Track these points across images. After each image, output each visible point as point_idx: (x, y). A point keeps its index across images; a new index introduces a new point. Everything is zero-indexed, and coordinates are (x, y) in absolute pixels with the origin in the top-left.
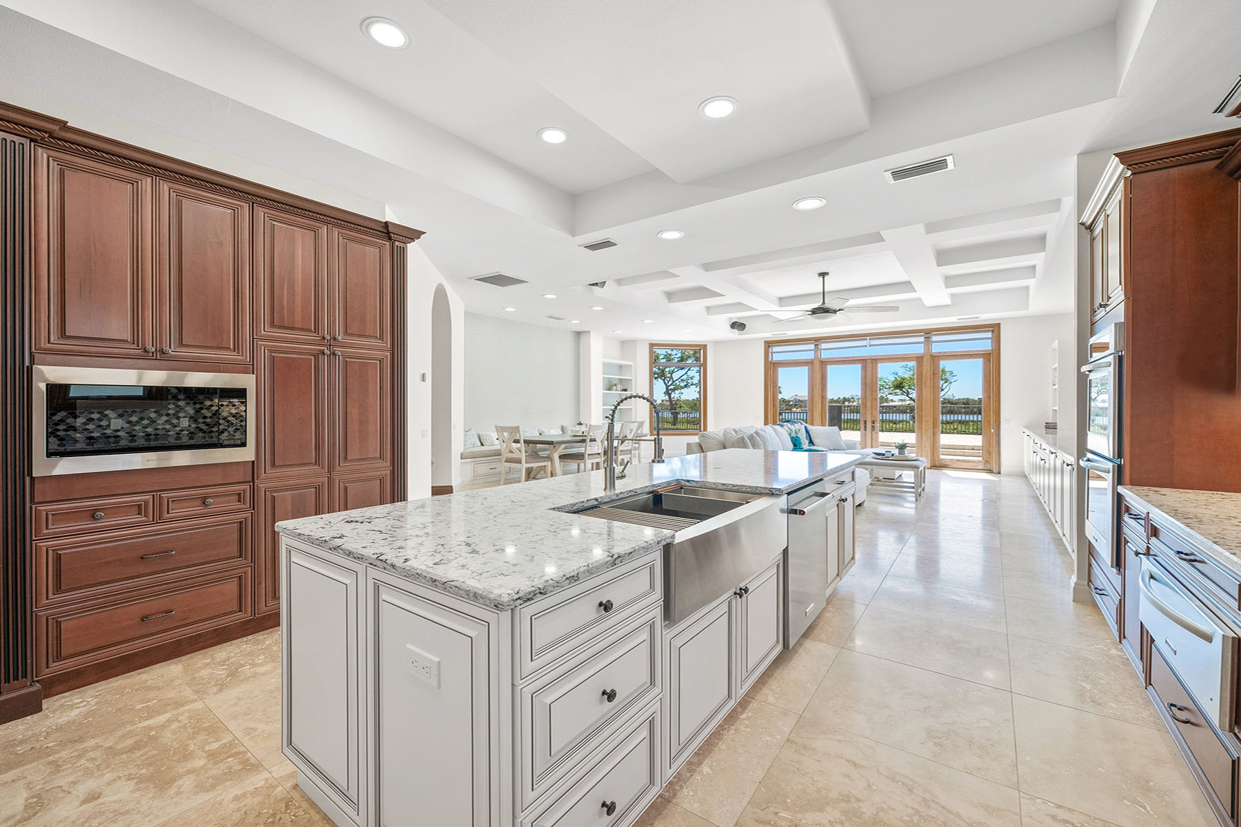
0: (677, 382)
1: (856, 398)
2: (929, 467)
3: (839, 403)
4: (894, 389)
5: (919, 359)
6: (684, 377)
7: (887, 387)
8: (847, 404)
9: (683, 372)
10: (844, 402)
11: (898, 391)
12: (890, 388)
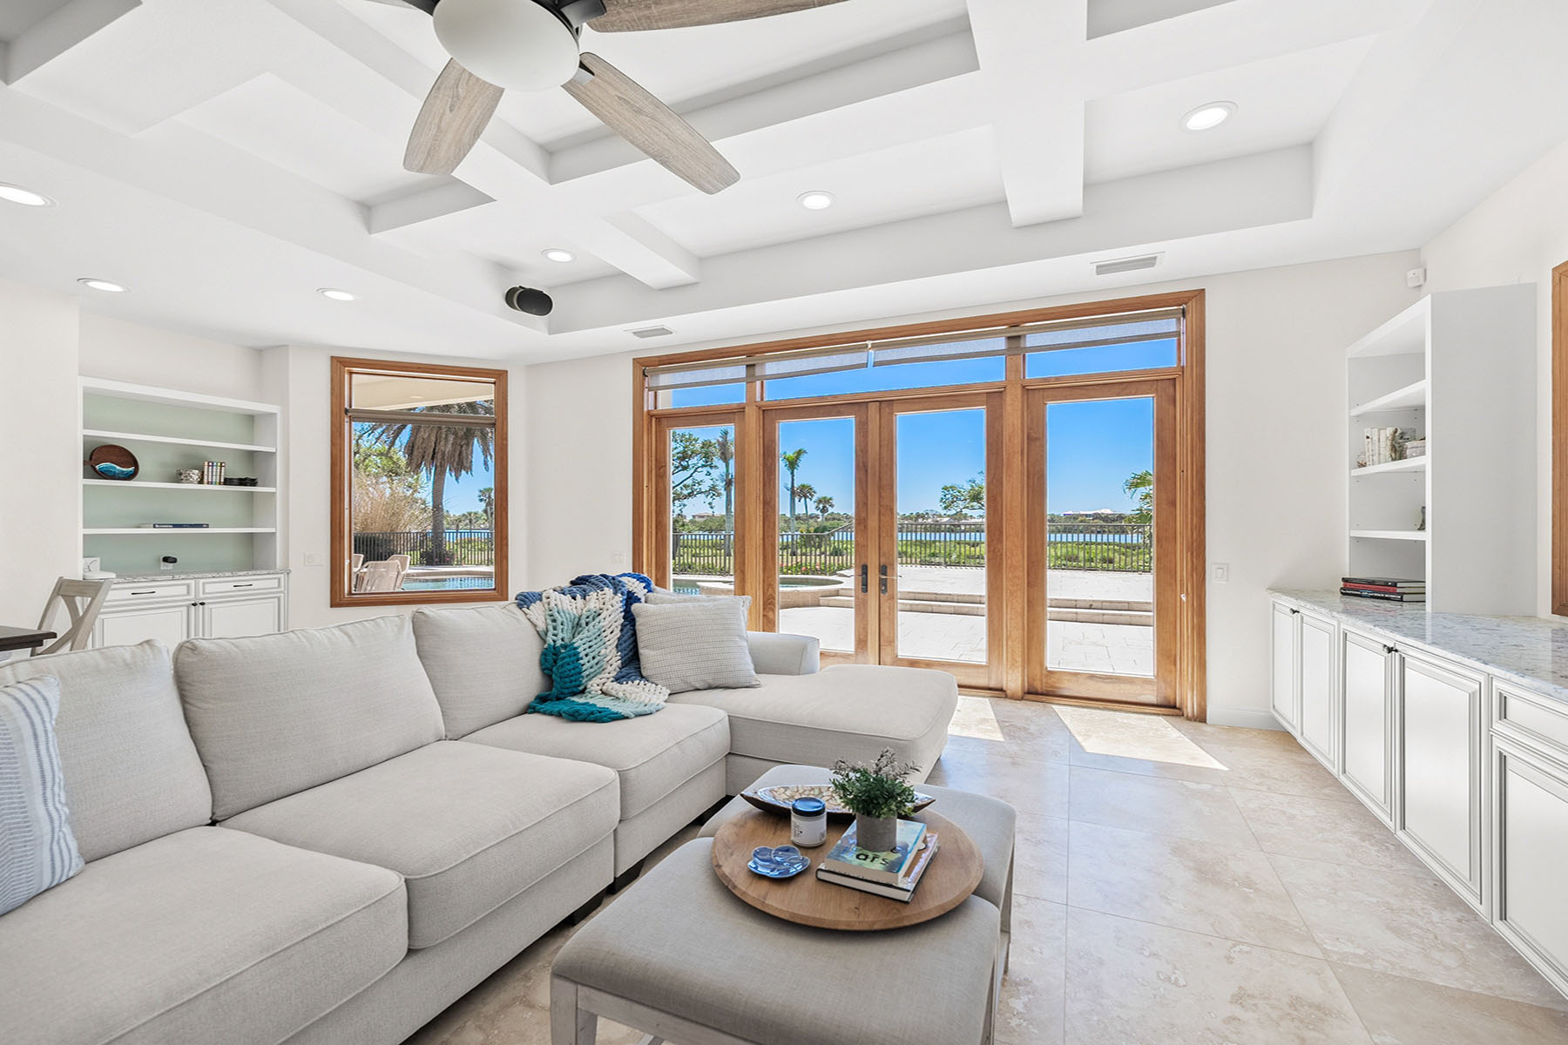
0: (678, 488)
1: (930, 513)
2: (1020, 693)
3: (911, 519)
4: (971, 501)
5: (994, 398)
6: (689, 482)
7: (962, 498)
8: (920, 520)
9: (686, 474)
10: (917, 519)
11: (975, 503)
12: (965, 500)
